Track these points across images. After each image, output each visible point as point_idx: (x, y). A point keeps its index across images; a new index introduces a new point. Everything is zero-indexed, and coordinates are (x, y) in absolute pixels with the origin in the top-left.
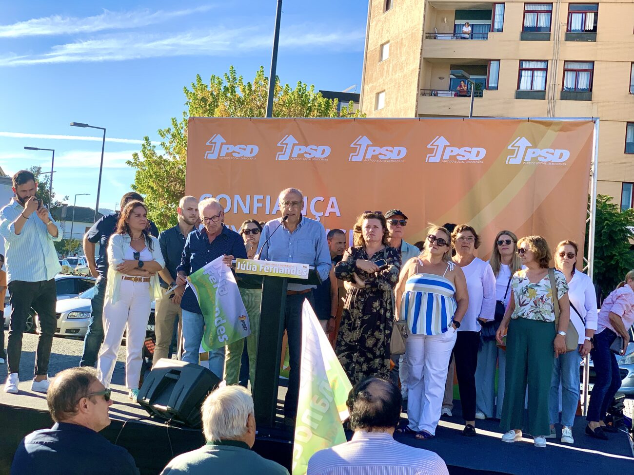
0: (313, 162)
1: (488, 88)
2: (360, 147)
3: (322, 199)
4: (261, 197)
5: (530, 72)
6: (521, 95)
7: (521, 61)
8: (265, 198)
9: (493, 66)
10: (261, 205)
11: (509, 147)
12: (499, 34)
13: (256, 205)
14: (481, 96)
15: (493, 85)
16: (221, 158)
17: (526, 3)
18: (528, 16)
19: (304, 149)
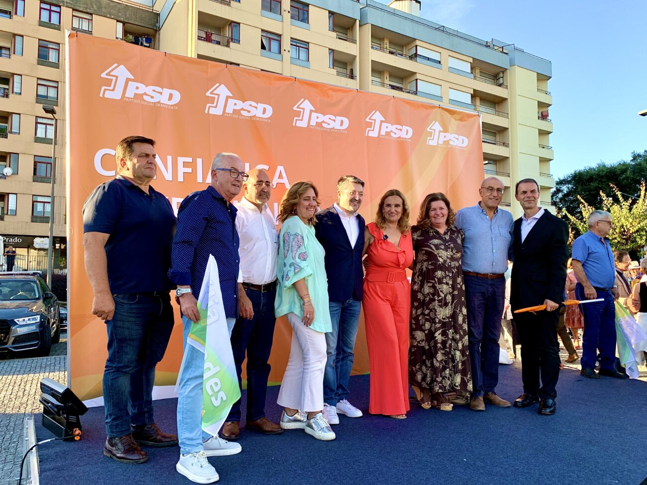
0: (253, 122)
1: (11, 132)
2: (304, 111)
3: (266, 167)
4: (190, 160)
5: (44, 126)
6: (38, 140)
7: (36, 117)
8: (194, 162)
9: (15, 118)
10: (189, 170)
11: (428, 129)
12: (19, 96)
13: (181, 170)
14: (7, 138)
15: (15, 131)
16: (127, 100)
17: (38, 78)
18: (40, 88)
19: (240, 105)
